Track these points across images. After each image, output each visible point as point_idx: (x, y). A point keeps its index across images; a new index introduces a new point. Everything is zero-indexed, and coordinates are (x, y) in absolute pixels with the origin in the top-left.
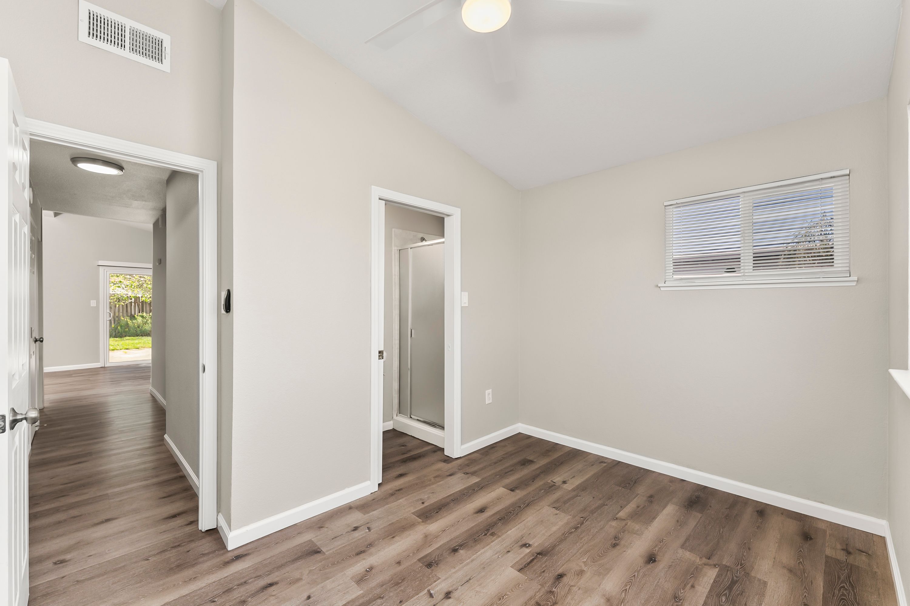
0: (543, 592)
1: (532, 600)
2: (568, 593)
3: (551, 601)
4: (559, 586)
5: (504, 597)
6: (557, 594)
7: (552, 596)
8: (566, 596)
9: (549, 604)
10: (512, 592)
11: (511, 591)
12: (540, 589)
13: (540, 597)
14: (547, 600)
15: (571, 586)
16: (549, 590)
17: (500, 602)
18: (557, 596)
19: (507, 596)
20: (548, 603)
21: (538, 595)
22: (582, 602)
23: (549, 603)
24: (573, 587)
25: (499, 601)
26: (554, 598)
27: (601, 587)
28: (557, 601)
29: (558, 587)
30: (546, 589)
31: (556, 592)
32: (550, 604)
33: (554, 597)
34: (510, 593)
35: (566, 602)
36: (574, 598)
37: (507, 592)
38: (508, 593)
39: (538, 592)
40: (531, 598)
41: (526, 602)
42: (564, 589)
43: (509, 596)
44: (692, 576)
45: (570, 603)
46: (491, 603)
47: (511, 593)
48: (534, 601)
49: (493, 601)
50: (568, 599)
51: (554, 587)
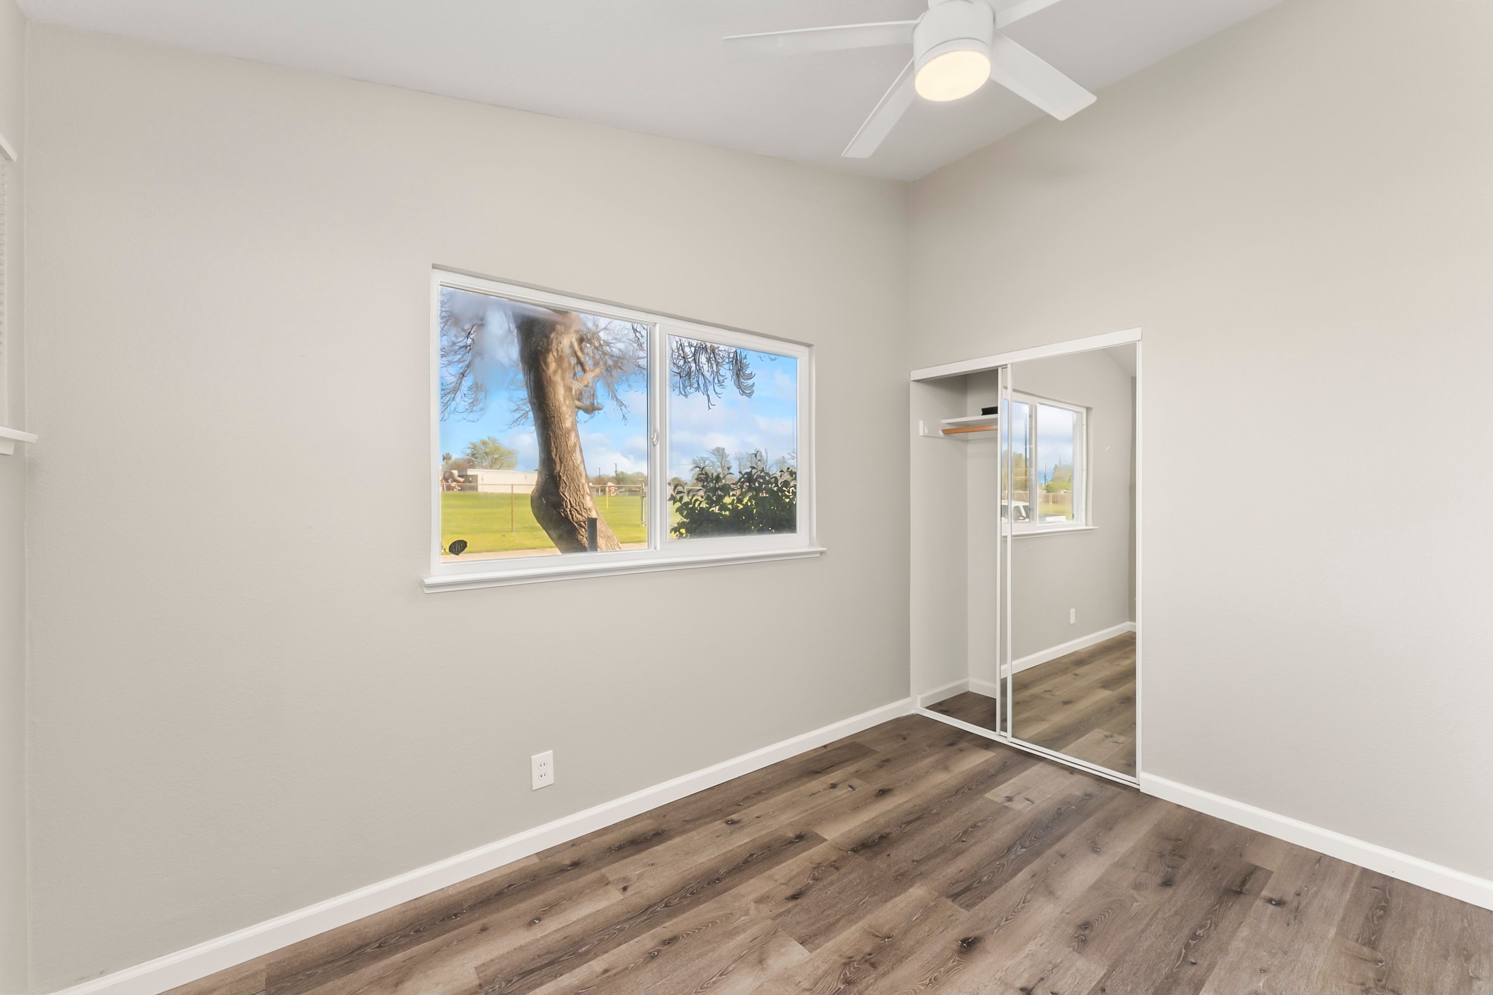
0: (862, 984)
1: (883, 972)
2: (821, 978)
3: (852, 969)
4: (831, 992)
5: (928, 982)
6: (839, 978)
7: (848, 975)
8: (826, 974)
9: (857, 964)
10: (914, 988)
11: (918, 991)
12: (867, 989)
13: (869, 976)
14: (858, 970)
15: (811, 990)
16: (851, 986)
17: (935, 975)
18: (840, 975)
19: (925, 982)
20: (858, 966)
21: (870, 979)
22: (804, 962)
23: (856, 966)
24: (807, 988)
25: (937, 975)
26: (845, 972)
27: (758, 984)
28: (842, 967)
29: (834, 989)
30: (856, 989)
31: (841, 981)
32: (854, 965)
33: (845, 974)
34: (919, 988)
35: (828, 964)
36: (814, 969)
37: (925, 989)
38: (923, 988)
39: (871, 984)
40: (884, 974)
41: (892, 970)
42: (825, 986)
43: (920, 983)
44: (581, 990)
45: (823, 962)
46: (949, 975)
47: (917, 987)
48: (879, 970)
49: (947, 976)
50: (824, 968)
51: (841, 991)
